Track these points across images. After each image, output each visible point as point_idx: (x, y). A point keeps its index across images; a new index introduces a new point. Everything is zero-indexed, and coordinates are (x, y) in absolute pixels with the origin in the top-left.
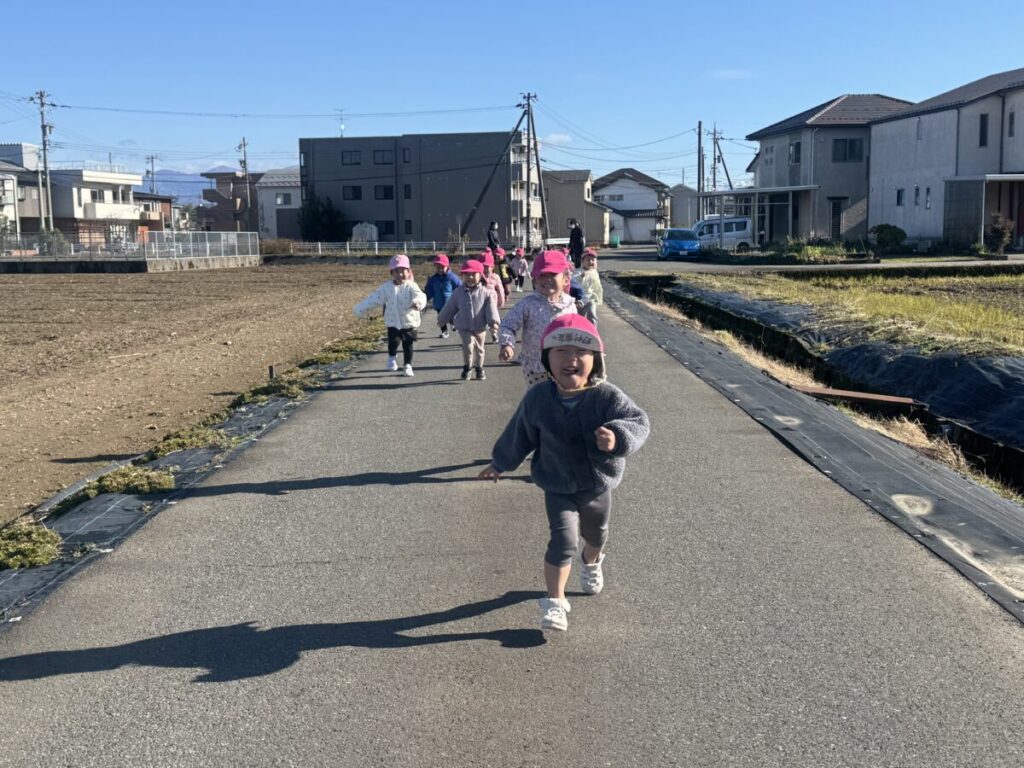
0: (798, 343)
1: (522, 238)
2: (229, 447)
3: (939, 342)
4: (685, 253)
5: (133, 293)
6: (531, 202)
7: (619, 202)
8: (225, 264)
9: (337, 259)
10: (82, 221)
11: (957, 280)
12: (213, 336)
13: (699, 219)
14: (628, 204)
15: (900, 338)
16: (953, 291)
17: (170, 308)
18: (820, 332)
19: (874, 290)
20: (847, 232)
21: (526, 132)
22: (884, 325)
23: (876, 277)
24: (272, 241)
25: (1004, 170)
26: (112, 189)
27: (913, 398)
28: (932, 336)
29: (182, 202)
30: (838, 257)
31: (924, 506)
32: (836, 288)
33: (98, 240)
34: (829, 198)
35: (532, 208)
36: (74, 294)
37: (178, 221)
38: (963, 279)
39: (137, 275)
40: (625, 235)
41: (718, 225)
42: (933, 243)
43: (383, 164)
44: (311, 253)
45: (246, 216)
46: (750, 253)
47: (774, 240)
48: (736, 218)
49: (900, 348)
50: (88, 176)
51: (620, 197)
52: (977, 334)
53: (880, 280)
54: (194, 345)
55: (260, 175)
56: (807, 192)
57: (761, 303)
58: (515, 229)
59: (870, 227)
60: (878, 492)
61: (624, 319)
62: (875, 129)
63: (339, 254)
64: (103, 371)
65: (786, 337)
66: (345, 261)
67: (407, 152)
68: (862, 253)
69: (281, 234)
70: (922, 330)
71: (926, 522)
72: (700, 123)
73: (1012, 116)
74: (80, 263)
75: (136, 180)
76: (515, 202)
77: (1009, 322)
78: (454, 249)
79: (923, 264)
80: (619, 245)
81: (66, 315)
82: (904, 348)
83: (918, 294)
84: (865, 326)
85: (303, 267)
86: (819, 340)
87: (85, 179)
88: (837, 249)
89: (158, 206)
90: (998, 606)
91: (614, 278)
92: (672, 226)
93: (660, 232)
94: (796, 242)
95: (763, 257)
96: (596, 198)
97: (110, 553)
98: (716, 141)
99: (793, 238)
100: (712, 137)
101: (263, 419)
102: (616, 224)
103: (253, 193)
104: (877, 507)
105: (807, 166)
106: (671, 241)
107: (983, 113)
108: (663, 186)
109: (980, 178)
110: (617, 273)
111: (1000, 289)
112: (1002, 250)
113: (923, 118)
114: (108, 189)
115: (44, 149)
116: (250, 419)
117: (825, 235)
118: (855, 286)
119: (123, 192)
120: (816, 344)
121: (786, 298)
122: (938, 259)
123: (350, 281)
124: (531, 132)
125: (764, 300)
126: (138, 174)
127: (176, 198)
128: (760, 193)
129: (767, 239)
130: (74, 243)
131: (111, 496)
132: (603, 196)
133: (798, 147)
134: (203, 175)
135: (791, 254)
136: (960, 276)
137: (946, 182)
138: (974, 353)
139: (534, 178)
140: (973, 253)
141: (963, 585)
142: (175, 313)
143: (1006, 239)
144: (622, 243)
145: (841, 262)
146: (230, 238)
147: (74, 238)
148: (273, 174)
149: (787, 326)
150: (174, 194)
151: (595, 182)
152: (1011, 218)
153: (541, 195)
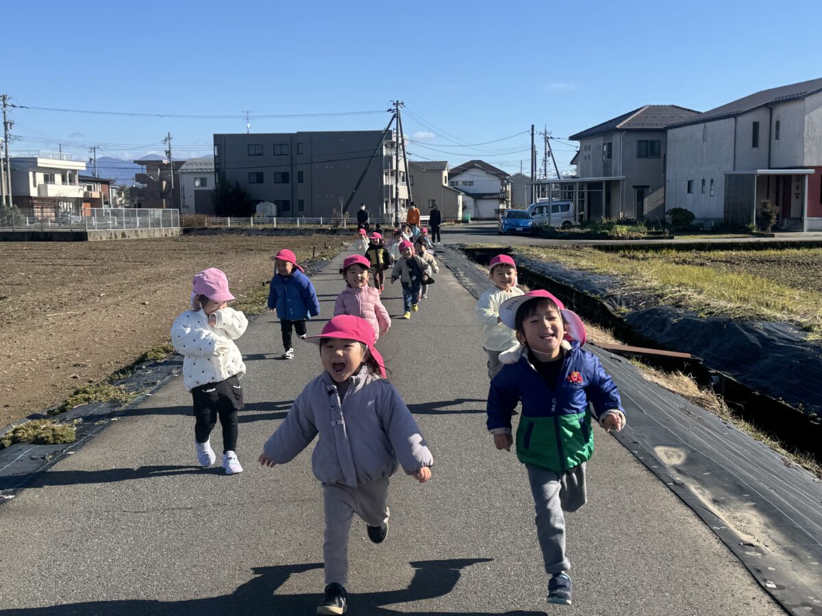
0: (603, 305)
1: (392, 215)
2: (126, 402)
3: (713, 308)
4: (521, 229)
5: (75, 259)
6: (399, 186)
7: (471, 187)
8: (152, 235)
9: (242, 231)
10: (35, 198)
11: (734, 253)
12: (134, 297)
13: (532, 202)
14: (477, 188)
15: (683, 303)
16: (730, 262)
17: (103, 273)
18: (621, 297)
19: (669, 262)
20: (649, 213)
21: (395, 131)
22: (672, 292)
23: (670, 250)
24: (191, 216)
25: (772, 166)
26: (61, 173)
27: (691, 354)
28: (708, 301)
29: (119, 183)
30: (641, 234)
31: (679, 456)
32: (638, 259)
33: (49, 214)
34: (634, 187)
35: (400, 191)
36: (25, 260)
37: (115, 198)
38: (739, 253)
39: (79, 243)
40: (475, 213)
41: (547, 206)
42: (716, 224)
43: (281, 155)
44: (221, 226)
45: (170, 195)
46: (572, 230)
47: (592, 218)
48: (561, 201)
49: (682, 312)
50: (42, 162)
51: (471, 183)
52: (745, 300)
53: (674, 253)
54: (118, 305)
55: (182, 163)
56: (617, 182)
57: (577, 272)
58: (387, 208)
59: (667, 210)
60: (644, 443)
61: (464, 286)
62: (670, 132)
63: (244, 227)
64: (41, 327)
65: (594, 300)
66: (249, 232)
67: (300, 146)
68: (659, 231)
69: (198, 210)
70: (701, 297)
71: (679, 471)
72: (533, 126)
73: (778, 123)
74: (33, 233)
75: (81, 166)
76: (387, 186)
77: (772, 289)
78: (338, 224)
79: (707, 240)
80: (470, 221)
81: (16, 278)
82: (686, 312)
83: (702, 265)
84: (657, 293)
85: (214, 237)
86: (621, 305)
87: (39, 165)
88: (640, 227)
89: (99, 187)
90: (726, 549)
91: (463, 250)
92: (512, 206)
93: (503, 211)
94: (609, 221)
95: (582, 234)
96: (452, 184)
97: (12, 499)
98: (546, 139)
99: (606, 218)
100: (543, 136)
101: (159, 375)
102: (467, 204)
103: (177, 177)
104: (641, 458)
105: (617, 161)
106: (509, 220)
107: (755, 120)
108: (505, 174)
109: (752, 172)
110: (465, 245)
111: (767, 261)
112: (770, 229)
113: (708, 124)
114: (58, 173)
115: (6, 141)
116: (148, 376)
117: (632, 216)
118: (653, 258)
119: (70, 175)
120: (618, 307)
121: (597, 268)
122: (720, 236)
123: (252, 250)
124: (399, 131)
125: (580, 270)
126: (83, 162)
127: (114, 181)
128: (580, 182)
129: (585, 218)
130: (29, 216)
131: (21, 446)
132: (457, 182)
133: (610, 145)
134: (135, 162)
135: (604, 231)
136: (736, 250)
137: (726, 175)
138: (739, 317)
139: (402, 168)
140: (748, 231)
141: (702, 529)
142: (106, 276)
143: (773, 221)
144: (472, 219)
145: (643, 238)
146: (158, 213)
147: (30, 212)
148: (193, 162)
149: (596, 293)
150: (113, 178)
151: (451, 170)
152: (777, 205)
153: (407, 181)
